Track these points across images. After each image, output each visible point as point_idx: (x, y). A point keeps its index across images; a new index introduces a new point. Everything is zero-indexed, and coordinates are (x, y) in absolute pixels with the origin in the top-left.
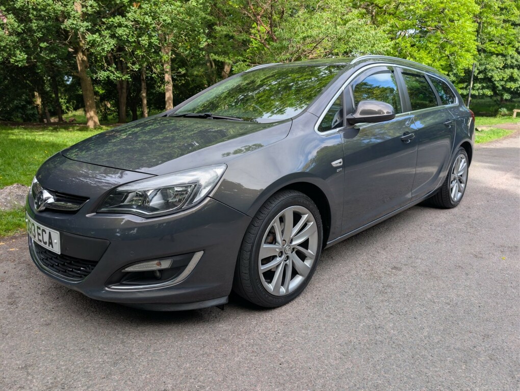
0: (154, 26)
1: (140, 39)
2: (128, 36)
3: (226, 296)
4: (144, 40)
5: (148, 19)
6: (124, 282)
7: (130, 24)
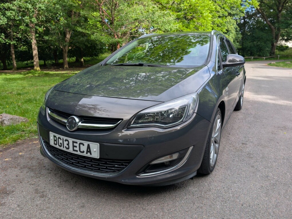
0: (33, 10)
1: (24, 18)
2: (14, 16)
3: (195, 172)
4: (27, 19)
5: (29, 6)
6: (147, 171)
7: (14, 8)
